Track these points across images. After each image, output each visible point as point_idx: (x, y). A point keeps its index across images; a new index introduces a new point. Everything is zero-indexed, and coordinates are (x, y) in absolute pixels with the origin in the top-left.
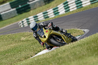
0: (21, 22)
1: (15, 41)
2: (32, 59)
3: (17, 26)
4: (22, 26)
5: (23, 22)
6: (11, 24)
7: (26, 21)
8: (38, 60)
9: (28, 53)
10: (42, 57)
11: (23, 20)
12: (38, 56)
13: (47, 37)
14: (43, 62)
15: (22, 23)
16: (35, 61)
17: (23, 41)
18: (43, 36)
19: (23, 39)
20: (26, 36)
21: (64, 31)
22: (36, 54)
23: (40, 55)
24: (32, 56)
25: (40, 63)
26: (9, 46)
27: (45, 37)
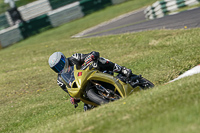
0: (149, 8)
1: (139, 48)
2: (172, 84)
3: (142, 17)
4: (151, 18)
5: (153, 8)
6: (130, 13)
7: (160, 7)
8: (185, 86)
9: (164, 72)
10: (192, 80)
11: (154, 5)
12: (186, 78)
13: (79, 87)
14: (195, 90)
15: (151, 11)
16: (180, 88)
17: (153, 47)
18: (71, 84)
19: (153, 42)
20: (160, 37)
21: (125, 72)
22: (181, 74)
23: (190, 77)
24: (172, 79)
25: (189, 92)
26: (125, 57)
27: (75, 86)
